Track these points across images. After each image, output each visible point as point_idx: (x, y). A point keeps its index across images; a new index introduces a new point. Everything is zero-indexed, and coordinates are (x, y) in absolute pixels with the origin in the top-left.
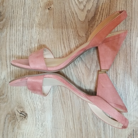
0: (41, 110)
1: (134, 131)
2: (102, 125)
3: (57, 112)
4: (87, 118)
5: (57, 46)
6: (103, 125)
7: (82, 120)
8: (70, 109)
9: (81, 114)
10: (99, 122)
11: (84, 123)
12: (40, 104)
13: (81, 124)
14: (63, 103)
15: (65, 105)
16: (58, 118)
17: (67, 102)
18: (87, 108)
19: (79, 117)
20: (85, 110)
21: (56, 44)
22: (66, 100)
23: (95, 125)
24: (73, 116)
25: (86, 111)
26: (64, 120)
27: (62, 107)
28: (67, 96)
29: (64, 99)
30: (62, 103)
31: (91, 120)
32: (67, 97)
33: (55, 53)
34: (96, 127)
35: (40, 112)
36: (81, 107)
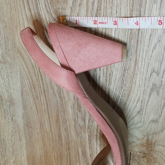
0: (9, 101)
1: (131, 155)
2: (87, 137)
3: (29, 108)
4: (68, 123)
5: (19, 7)
6: (89, 138)
7: (61, 125)
8: (45, 107)
9: (60, 116)
10: (84, 132)
11: (64, 129)
12: (6, 93)
13: (60, 129)
14: (35, 98)
15: (38, 100)
16: (30, 116)
17: (40, 97)
18: (67, 110)
19: (57, 121)
20: (64, 112)
21: (17, 3)
22: (39, 94)
23: (77, 134)
24: (49, 117)
25: (66, 113)
26: (38, 119)
27: (35, 102)
28: (40, 88)
29: (37, 92)
30: (33, 98)
31: (72, 127)
32: (40, 90)
33: (16, 19)
34: (79, 137)
35: (8, 103)
36: (59, 108)
